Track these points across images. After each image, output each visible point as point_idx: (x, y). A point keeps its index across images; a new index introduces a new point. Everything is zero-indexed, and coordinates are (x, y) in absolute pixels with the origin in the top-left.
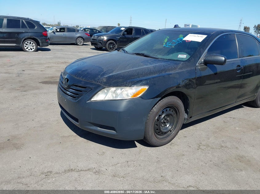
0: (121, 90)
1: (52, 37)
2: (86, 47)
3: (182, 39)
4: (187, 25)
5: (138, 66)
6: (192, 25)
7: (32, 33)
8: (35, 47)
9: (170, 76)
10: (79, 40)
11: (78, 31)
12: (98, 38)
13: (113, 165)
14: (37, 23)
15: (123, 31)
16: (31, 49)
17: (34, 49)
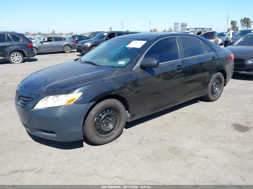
0: (57, 97)
1: (40, 47)
2: (73, 54)
3: (126, 46)
4: (177, 24)
5: (79, 75)
6: (181, 23)
7: (18, 46)
8: (21, 59)
9: (104, 82)
10: (66, 48)
11: (65, 39)
12: (82, 45)
13: (55, 164)
14: (22, 35)
15: (106, 36)
16: (18, 61)
17: (21, 60)
